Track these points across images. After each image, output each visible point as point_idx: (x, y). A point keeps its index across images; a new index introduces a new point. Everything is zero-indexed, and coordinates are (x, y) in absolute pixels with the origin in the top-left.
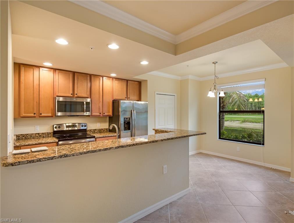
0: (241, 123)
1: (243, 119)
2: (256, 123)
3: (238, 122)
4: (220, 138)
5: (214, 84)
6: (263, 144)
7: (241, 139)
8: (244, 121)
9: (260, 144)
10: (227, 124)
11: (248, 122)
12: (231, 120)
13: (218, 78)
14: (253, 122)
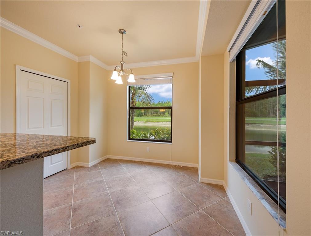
0: (145, 123)
1: (146, 120)
2: (154, 122)
3: (143, 122)
4: (129, 139)
5: (120, 62)
6: (171, 142)
7: (149, 137)
8: (147, 122)
9: (169, 142)
10: (136, 124)
11: (149, 122)
12: (138, 121)
13: (126, 54)
14: (152, 122)
